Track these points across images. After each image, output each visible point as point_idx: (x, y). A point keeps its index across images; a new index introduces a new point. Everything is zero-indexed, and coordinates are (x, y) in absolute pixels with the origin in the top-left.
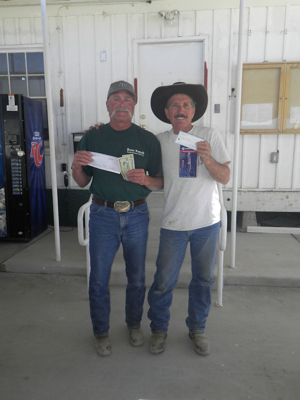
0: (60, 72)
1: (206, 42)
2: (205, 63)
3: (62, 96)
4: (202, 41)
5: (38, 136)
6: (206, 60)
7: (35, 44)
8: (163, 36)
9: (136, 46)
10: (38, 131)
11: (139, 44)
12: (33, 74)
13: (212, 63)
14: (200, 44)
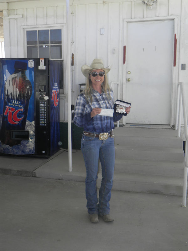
0: (72, 42)
1: (176, 20)
2: (175, 35)
3: (73, 58)
4: (173, 20)
5: (57, 86)
6: (176, 33)
7: (57, 24)
8: (145, 16)
9: (125, 24)
10: (57, 82)
11: (127, 22)
12: (54, 44)
13: (180, 35)
14: (172, 21)
